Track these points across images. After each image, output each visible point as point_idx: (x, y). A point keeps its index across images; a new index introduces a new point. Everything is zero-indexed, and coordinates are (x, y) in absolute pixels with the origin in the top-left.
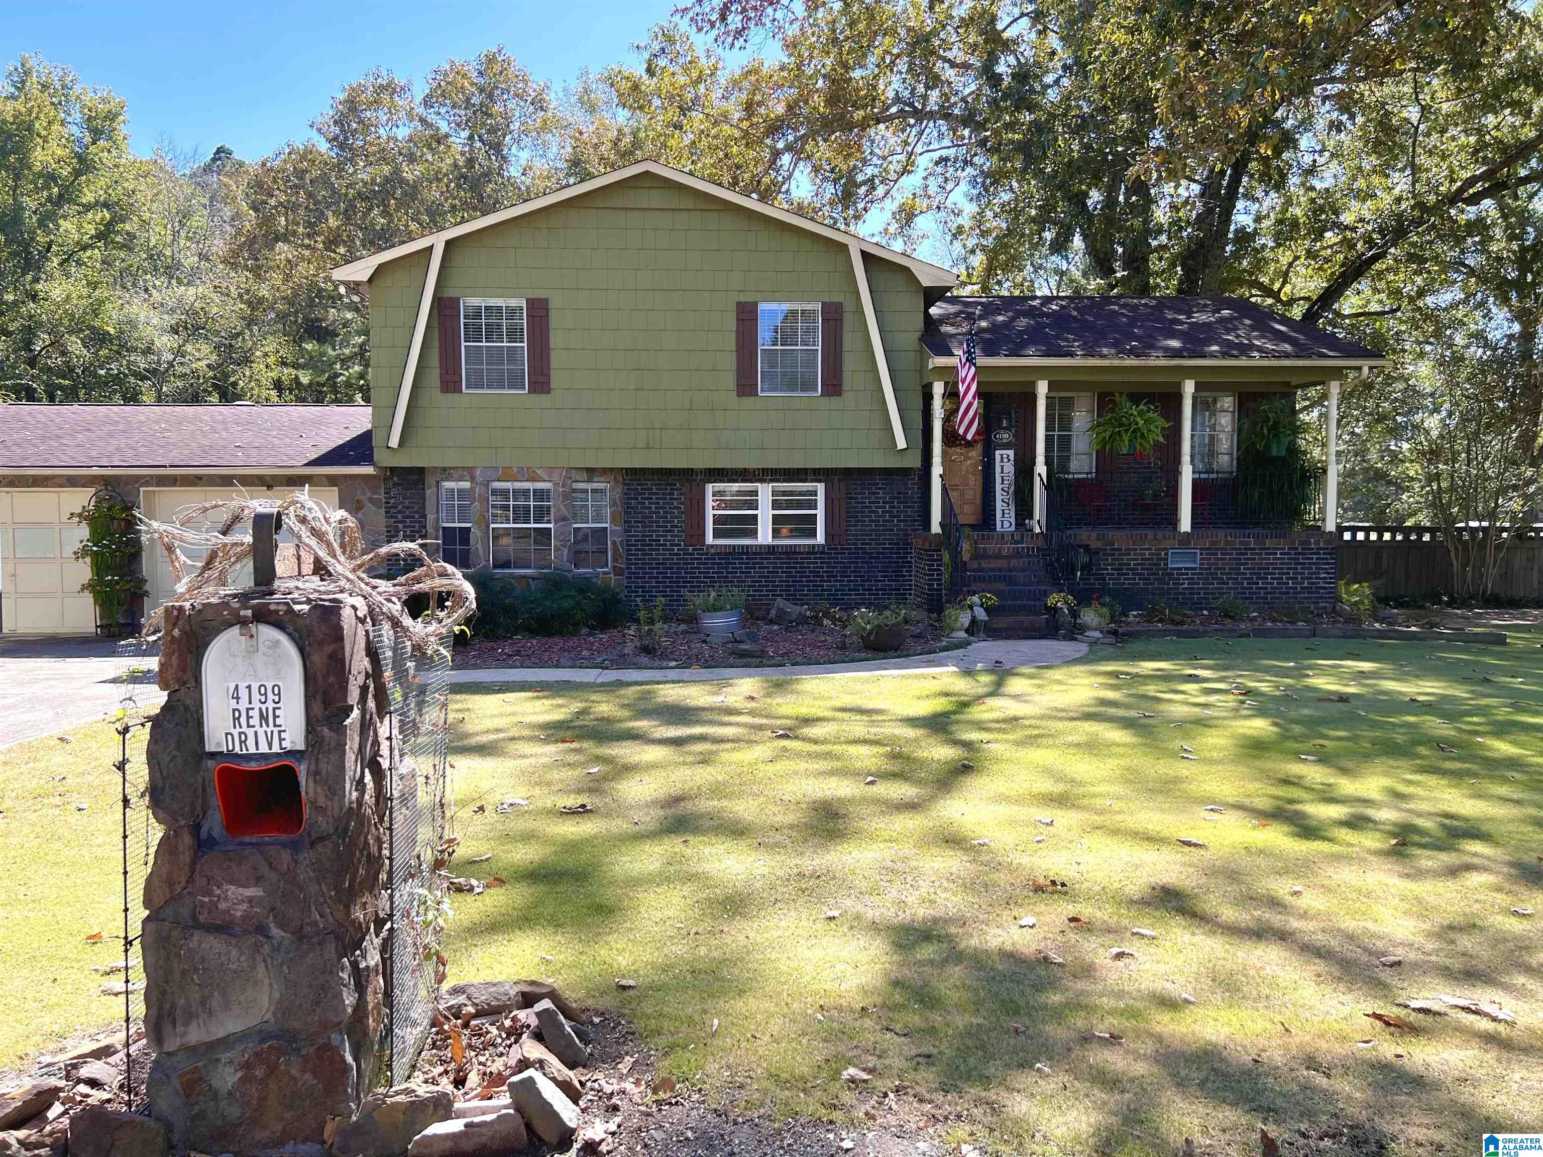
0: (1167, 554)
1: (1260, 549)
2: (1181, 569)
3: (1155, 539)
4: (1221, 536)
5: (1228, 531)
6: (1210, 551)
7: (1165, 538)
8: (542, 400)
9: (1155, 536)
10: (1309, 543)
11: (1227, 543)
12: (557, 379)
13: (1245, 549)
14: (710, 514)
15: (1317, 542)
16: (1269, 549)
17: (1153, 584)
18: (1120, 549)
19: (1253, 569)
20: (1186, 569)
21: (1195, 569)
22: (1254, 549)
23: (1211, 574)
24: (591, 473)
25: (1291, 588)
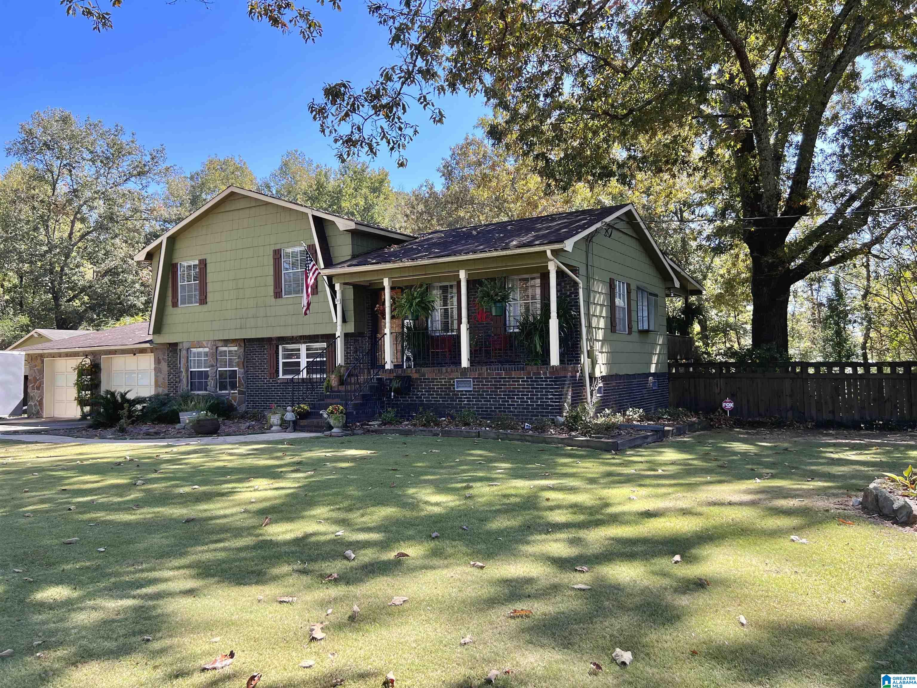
0: (454, 382)
1: (509, 378)
2: (462, 391)
3: (447, 372)
4: (484, 370)
5: (488, 367)
6: (478, 380)
7: (452, 372)
8: (205, 308)
9: (447, 370)
10: (540, 374)
11: (488, 374)
12: (210, 297)
13: (499, 378)
14: (281, 361)
15: (545, 373)
16: (514, 378)
17: (447, 401)
18: (429, 379)
19: (506, 391)
20: (466, 391)
21: (471, 391)
22: (505, 378)
23: (480, 395)
24: (226, 342)
25: (530, 405)
